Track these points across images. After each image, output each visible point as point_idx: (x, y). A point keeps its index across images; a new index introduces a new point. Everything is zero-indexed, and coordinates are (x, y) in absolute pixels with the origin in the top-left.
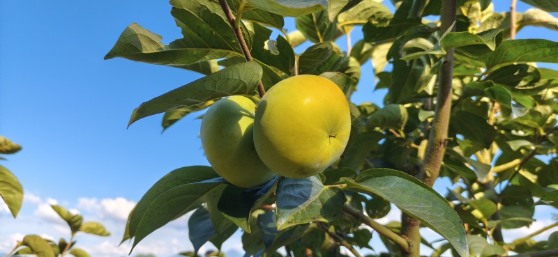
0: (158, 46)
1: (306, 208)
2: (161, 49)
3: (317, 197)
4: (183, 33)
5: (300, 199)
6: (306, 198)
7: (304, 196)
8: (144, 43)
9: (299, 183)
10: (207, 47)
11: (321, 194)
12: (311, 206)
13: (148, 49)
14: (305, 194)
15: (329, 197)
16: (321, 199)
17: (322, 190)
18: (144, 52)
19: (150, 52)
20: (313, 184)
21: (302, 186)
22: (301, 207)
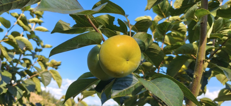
0: (69, 27)
1: (126, 90)
2: (70, 28)
3: (134, 85)
4: (76, 22)
5: (125, 86)
6: (128, 86)
7: (127, 85)
8: (64, 27)
9: (126, 79)
10: (85, 27)
11: (136, 85)
12: (129, 90)
13: (65, 29)
14: (128, 84)
15: (139, 86)
16: (135, 86)
17: (137, 82)
18: (64, 30)
19: (66, 30)
20: (133, 80)
21: (127, 81)
22: (124, 89)
